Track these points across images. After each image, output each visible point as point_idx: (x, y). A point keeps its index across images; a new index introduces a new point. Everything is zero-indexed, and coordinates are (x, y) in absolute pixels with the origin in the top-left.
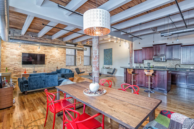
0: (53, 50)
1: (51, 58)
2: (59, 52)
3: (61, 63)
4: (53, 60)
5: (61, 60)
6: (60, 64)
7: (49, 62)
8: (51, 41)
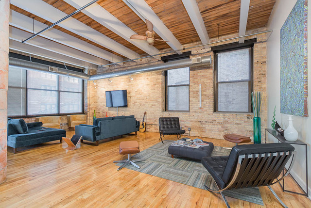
0: (140, 81)
1: (137, 96)
2: (148, 82)
3: (153, 105)
4: (140, 99)
5: (153, 99)
6: (151, 107)
7: (133, 102)
8: (136, 65)
